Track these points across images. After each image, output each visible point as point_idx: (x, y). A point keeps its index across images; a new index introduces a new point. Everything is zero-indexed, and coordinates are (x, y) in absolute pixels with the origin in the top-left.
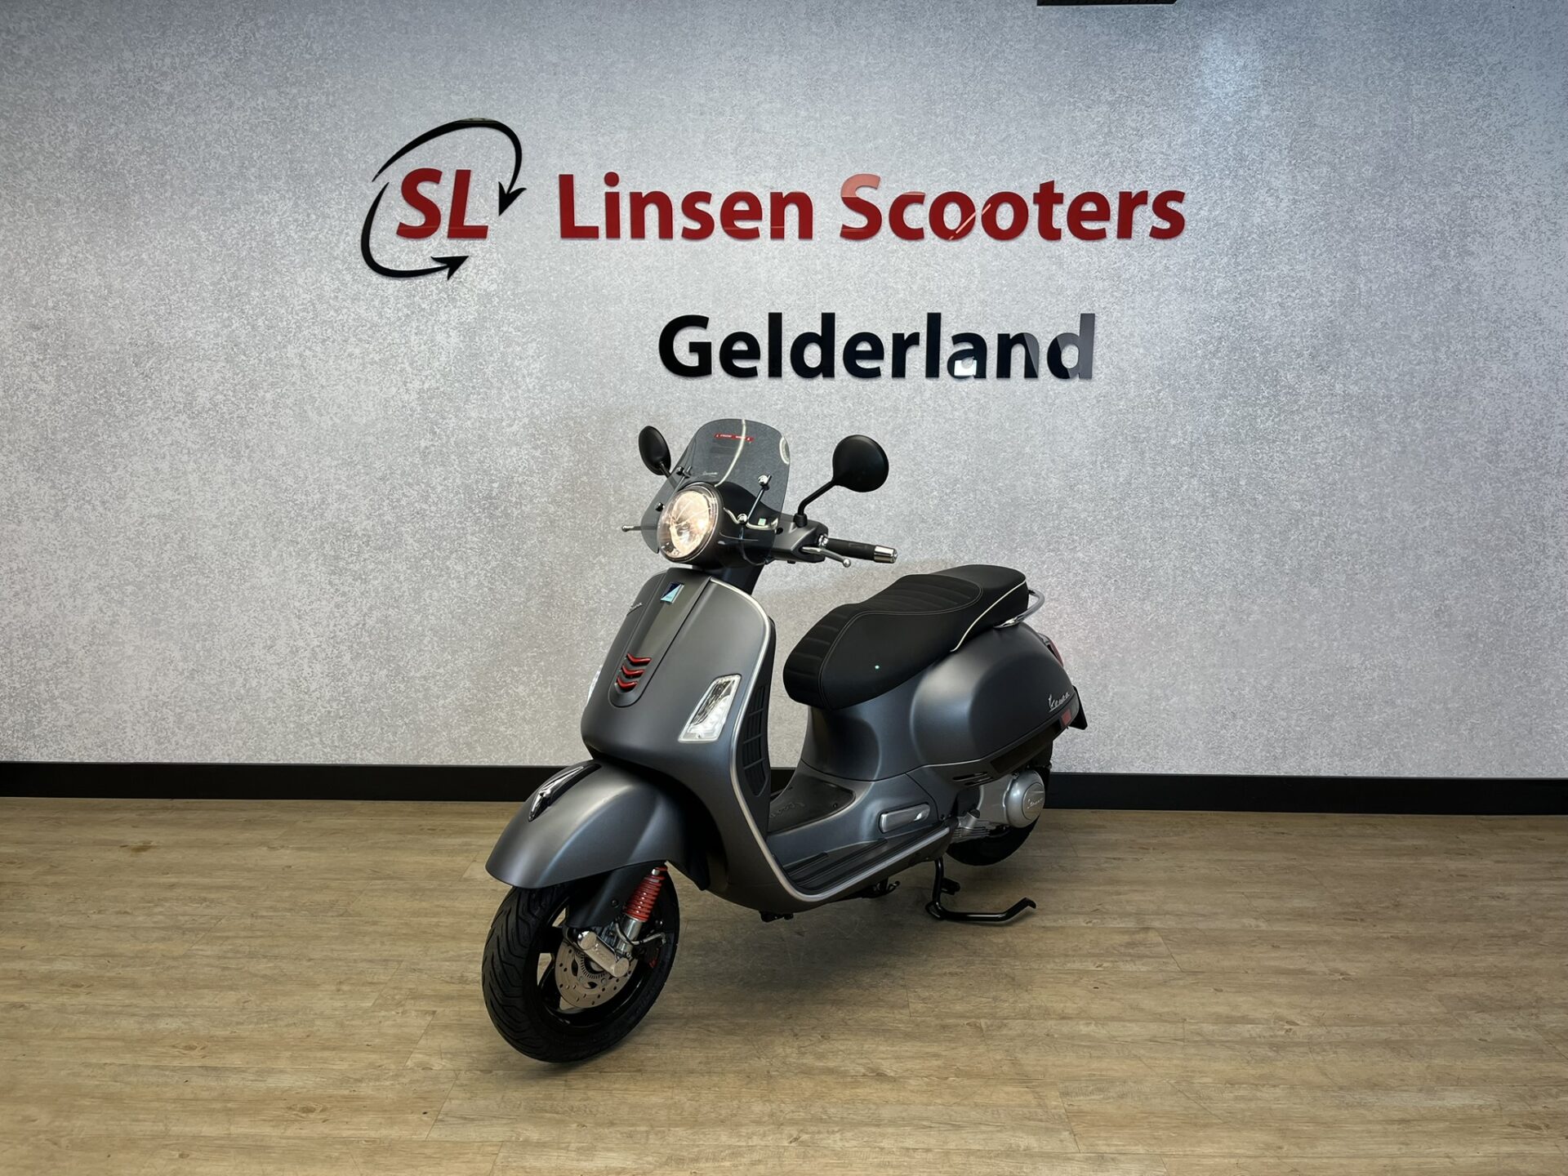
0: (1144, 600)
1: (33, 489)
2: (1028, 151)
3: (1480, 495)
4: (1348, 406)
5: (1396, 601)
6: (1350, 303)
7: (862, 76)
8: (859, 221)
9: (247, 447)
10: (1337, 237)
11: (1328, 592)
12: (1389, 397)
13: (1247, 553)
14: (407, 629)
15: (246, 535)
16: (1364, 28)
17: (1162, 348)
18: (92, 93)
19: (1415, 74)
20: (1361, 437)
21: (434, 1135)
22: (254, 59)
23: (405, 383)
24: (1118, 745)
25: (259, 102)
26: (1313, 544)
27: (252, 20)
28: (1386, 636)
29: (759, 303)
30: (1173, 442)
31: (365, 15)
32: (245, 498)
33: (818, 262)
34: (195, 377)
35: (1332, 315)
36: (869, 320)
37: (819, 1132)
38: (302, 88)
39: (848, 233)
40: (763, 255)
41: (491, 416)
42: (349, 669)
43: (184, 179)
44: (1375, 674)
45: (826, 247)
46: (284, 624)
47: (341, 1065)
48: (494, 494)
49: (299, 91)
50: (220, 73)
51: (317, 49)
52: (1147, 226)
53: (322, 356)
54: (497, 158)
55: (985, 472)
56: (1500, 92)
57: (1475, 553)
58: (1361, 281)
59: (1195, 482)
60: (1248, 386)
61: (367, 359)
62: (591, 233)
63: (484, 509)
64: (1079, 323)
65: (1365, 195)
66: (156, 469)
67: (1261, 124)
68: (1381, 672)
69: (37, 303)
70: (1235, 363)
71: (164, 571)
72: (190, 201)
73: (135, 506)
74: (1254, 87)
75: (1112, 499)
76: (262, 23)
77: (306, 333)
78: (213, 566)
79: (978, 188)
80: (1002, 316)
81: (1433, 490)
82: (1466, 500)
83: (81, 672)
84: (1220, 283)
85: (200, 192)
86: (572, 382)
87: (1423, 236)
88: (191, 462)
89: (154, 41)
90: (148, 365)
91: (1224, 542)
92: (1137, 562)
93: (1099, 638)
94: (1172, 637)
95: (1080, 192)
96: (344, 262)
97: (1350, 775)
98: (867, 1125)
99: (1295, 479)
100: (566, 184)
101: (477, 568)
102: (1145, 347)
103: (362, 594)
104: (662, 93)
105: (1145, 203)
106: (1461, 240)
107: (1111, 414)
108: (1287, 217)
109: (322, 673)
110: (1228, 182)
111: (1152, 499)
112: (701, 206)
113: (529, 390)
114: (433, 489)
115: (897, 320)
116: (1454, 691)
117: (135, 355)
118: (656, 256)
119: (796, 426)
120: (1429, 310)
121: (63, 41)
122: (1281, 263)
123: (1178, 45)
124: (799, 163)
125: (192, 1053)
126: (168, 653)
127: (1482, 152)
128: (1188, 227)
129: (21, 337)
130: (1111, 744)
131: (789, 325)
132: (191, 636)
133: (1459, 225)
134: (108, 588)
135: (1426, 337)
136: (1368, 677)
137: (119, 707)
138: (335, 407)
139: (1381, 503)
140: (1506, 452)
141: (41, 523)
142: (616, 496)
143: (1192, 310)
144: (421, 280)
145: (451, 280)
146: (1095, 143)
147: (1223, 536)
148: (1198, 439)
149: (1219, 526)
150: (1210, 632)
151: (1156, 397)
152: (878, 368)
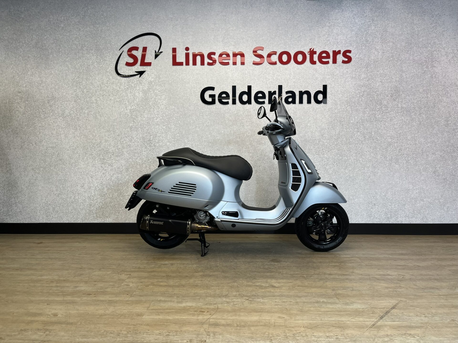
0: (345, 169)
1: (15, 140)
2: (306, 40)
3: (444, 136)
4: (403, 111)
5: (421, 169)
6: (401, 81)
7: (258, 20)
8: (258, 60)
9: (79, 126)
10: (396, 62)
11: (401, 166)
12: (415, 108)
13: (376, 155)
14: (124, 180)
15: (77, 153)
16: (399, 5)
17: (347, 95)
18: (40, 27)
19: (415, 17)
20: (407, 120)
21: (131, 299)
22: (87, 17)
23: (126, 107)
25: (88, 29)
26: (395, 151)
27: (87, 7)
28: (420, 179)
29: (229, 83)
30: (352, 122)
31: (119, 5)
32: (77, 141)
33: (246, 71)
34: (65, 106)
35: (396, 84)
36: (261, 87)
37: (255, 298)
38: (100, 25)
39: (255, 64)
40: (230, 69)
41: (151, 117)
42: (106, 193)
43: (65, 50)
44: (417, 191)
45: (249, 67)
46: (87, 179)
47: (100, 285)
48: (151, 139)
49: (99, 26)
50: (77, 21)
51: (105, 14)
52: (341, 60)
53: (102, 100)
54: (155, 44)
56: (439, 22)
57: (444, 154)
58: (404, 74)
59: (359, 133)
60: (373, 105)
61: (115, 101)
62: (181, 64)
63: (148, 144)
64: (322, 88)
65: (403, 50)
66: (52, 133)
67: (372, 31)
68: (419, 191)
69: (21, 85)
70: (369, 99)
71: (52, 163)
72: (67, 56)
73: (45, 144)
74: (369, 21)
75: (335, 139)
76: (90, 8)
77: (98, 93)
78: (67, 162)
79: (292, 50)
80: (300, 86)
81: (430, 135)
82: (440, 138)
83: (25, 195)
84: (363, 76)
85: (70, 54)
86: (175, 107)
87: (421, 62)
88: (62, 131)
89: (59, 13)
90: (52, 103)
91: (369, 151)
92: (343, 157)
94: (354, 180)
95: (321, 51)
96: (110, 73)
97: (412, 223)
98: (271, 297)
99: (389, 132)
100: (174, 50)
101: (145, 162)
102: (342, 94)
103: (111, 170)
104: (201, 25)
105: (340, 53)
106: (432, 63)
107: (333, 114)
108: (381, 57)
109: (98, 194)
110: (364, 48)
111: (346, 139)
112: (212, 56)
113: (162, 109)
114: (133, 138)
115: (269, 87)
116: (441, 196)
117: (48, 100)
118: (199, 70)
120: (425, 82)
121: (33, 13)
122: (380, 69)
123: (347, 10)
124: (241, 44)
125: (53, 283)
126: (52, 188)
127: (435, 38)
128: (353, 60)
129: (15, 95)
131: (238, 89)
132: (59, 183)
133: (431, 59)
134: (35, 169)
135: (424, 90)
136: (415, 192)
137: (36, 205)
138: (105, 115)
139: (415, 139)
140: (450, 124)
141: (17, 150)
142: (187, 140)
143: (355, 83)
144: (132, 78)
145: (141, 78)
146: (325, 37)
147: (368, 150)
148: (359, 121)
149: (367, 146)
150: (366, 179)
151: (346, 109)
152: (264, 101)
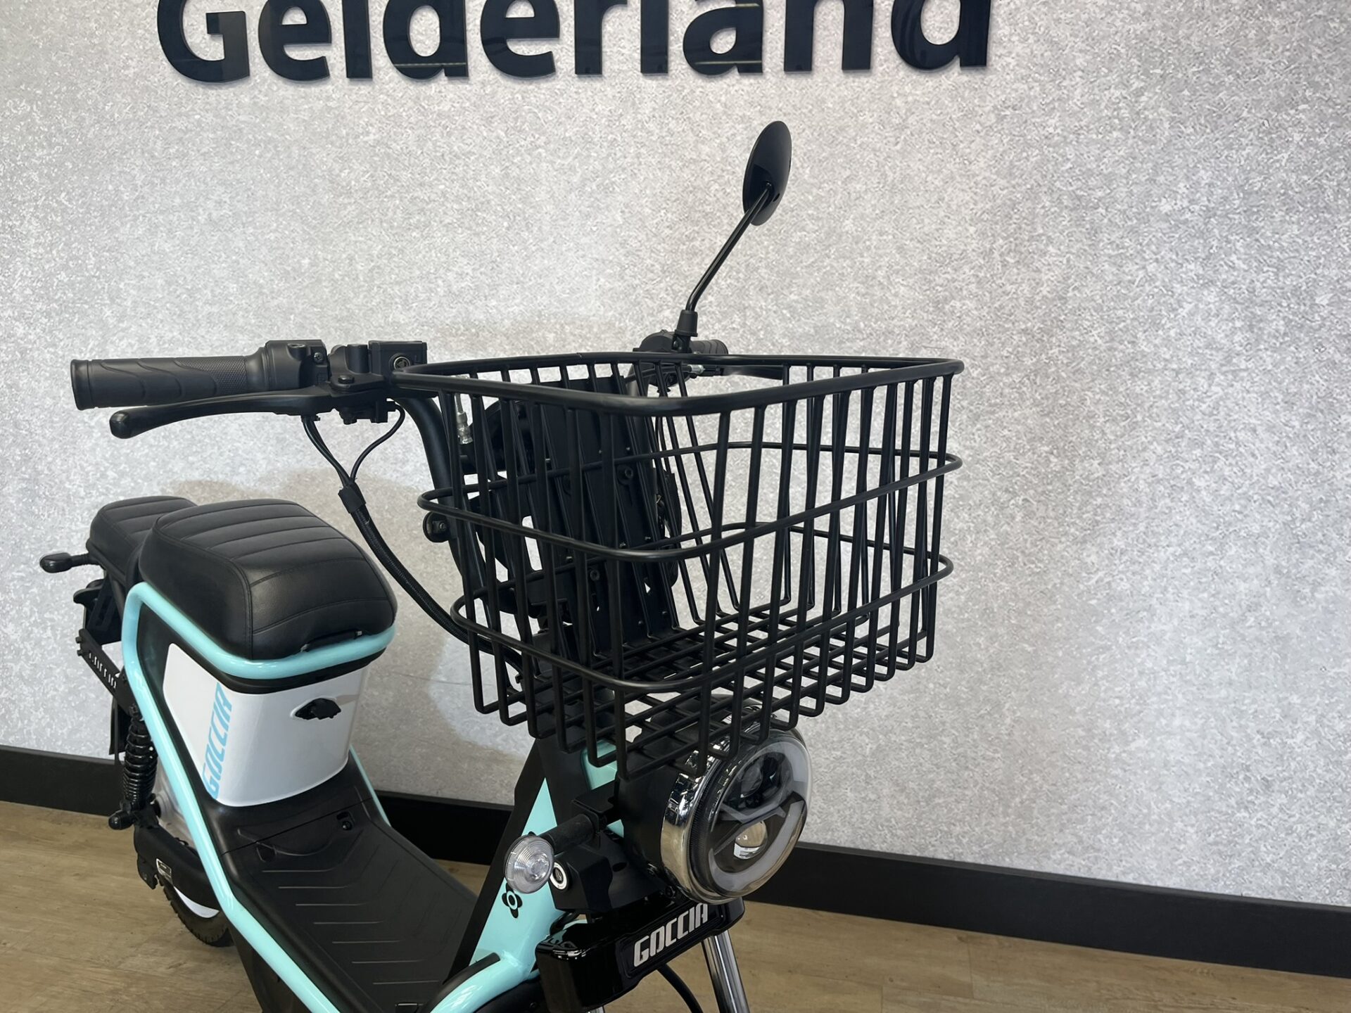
0: (1085, 542)
13: (1322, 455)
24: (1020, 816)
30: (1165, 207)
55: (763, 271)
59: (1211, 296)
75: (1025, 331)
91: (1271, 429)
92: (1072, 463)
93: (987, 612)
107: (1029, 146)
111: (1110, 332)
119: (405, 176)
130: (1008, 815)
142: (115, 307)
147: (1268, 415)
148: (1226, 199)
149: (1262, 394)
150: (1225, 615)
151: (1131, 106)
152: (549, 56)
